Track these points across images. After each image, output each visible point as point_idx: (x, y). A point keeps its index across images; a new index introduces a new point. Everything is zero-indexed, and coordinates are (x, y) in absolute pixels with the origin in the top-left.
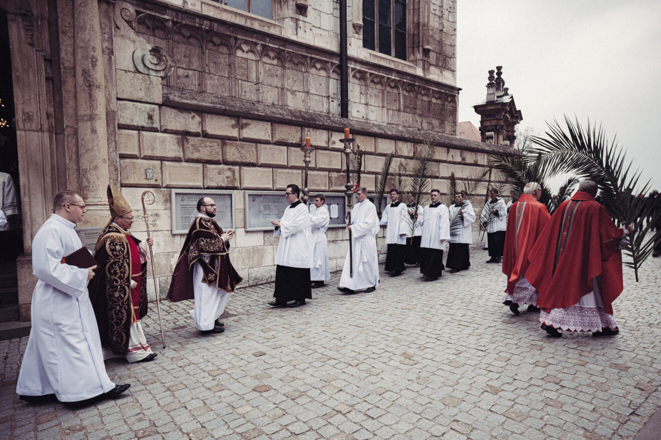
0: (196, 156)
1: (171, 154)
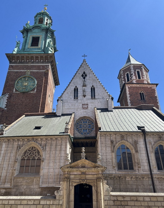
0: (116, 204)
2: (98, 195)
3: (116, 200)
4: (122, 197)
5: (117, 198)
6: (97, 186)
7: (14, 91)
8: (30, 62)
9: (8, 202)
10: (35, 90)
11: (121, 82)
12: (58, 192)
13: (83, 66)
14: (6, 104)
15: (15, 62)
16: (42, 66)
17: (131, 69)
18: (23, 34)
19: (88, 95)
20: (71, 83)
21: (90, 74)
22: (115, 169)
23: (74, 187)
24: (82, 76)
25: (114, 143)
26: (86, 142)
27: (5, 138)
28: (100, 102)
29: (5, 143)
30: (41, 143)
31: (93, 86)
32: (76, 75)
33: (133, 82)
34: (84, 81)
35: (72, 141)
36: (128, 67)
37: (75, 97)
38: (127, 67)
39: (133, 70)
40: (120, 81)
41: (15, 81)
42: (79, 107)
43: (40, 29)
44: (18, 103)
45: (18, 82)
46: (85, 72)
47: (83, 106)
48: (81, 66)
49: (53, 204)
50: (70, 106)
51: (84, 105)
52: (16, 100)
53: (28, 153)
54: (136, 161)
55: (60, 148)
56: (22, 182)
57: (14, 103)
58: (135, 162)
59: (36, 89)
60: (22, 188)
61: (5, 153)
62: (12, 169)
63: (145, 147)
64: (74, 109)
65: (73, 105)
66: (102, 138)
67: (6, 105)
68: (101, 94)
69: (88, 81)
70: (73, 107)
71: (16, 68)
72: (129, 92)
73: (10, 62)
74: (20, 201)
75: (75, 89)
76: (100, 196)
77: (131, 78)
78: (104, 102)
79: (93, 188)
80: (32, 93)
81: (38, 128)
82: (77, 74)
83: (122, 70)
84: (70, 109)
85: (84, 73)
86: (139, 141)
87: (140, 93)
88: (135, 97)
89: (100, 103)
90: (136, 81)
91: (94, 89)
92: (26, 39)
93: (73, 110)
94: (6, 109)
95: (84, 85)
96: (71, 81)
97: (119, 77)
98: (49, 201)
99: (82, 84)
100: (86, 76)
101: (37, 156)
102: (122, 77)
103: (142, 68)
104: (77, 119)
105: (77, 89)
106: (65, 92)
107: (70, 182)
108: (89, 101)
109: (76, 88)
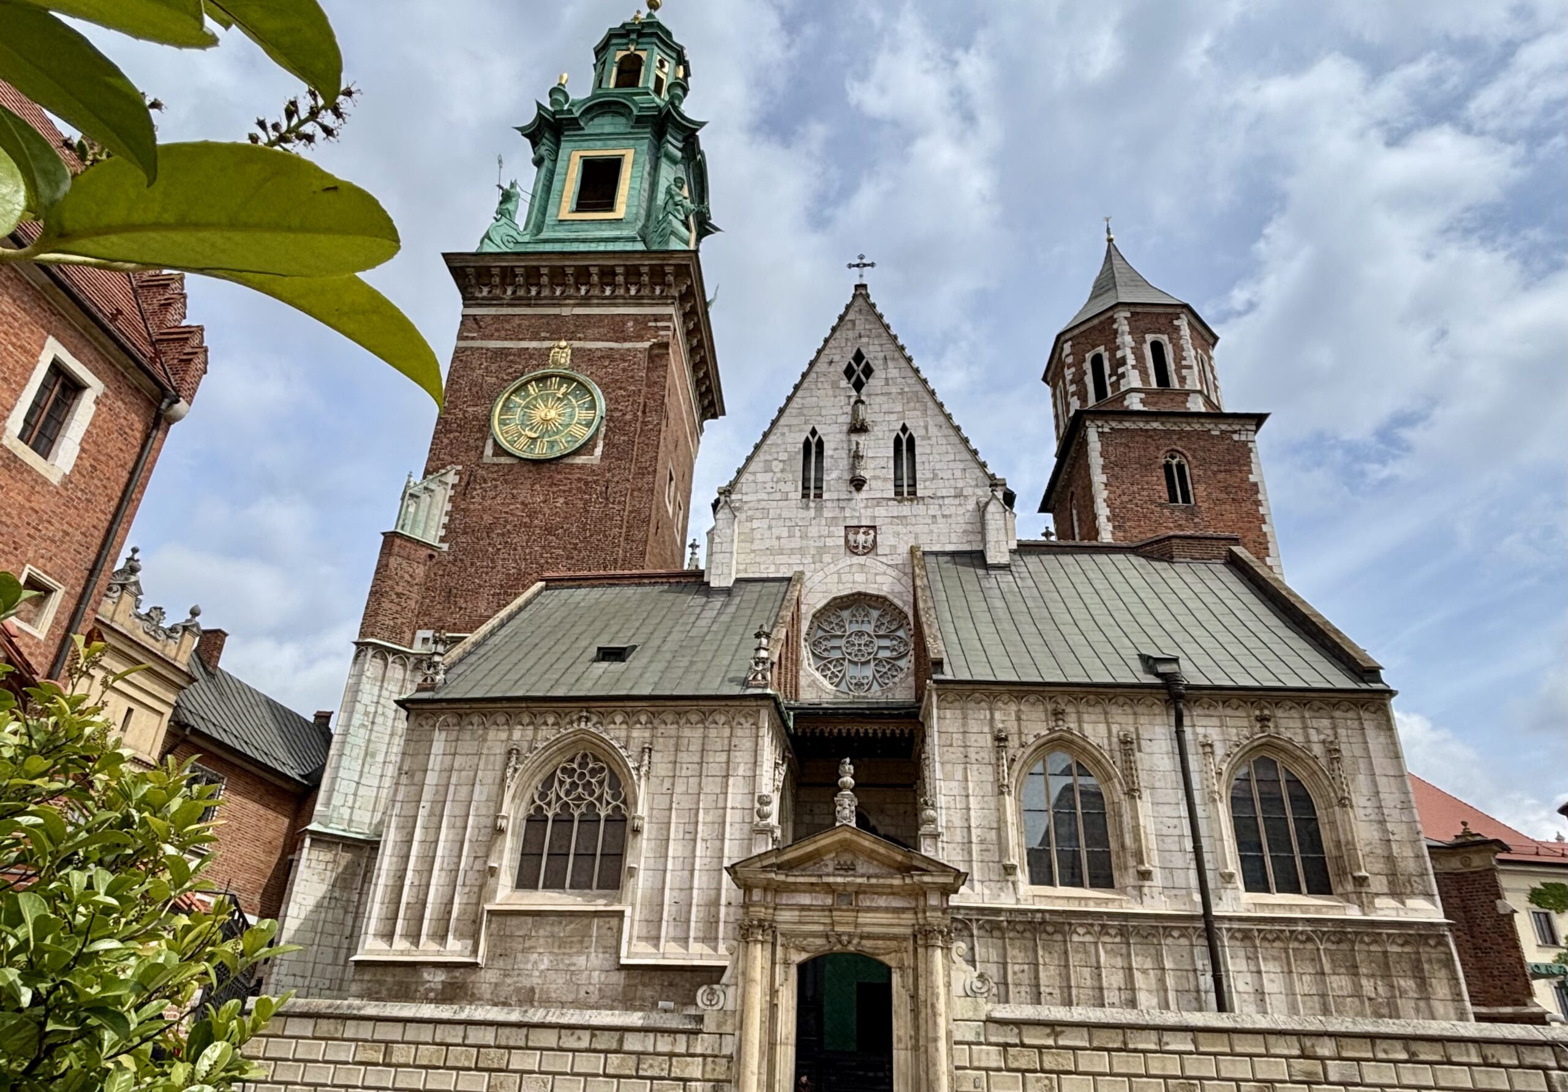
0: (1015, 1065)
1: (994, 1065)
2: (923, 1015)
3: (1015, 1045)
4: (1048, 1030)
5: (1020, 1034)
6: (915, 969)
7: (489, 450)
8: (569, 297)
9: (461, 1034)
10: (598, 451)
11: (1060, 399)
12: (713, 992)
13: (853, 322)
14: (446, 520)
15: (492, 299)
16: (634, 317)
17: (1116, 332)
18: (535, 144)
19: (875, 478)
20: (787, 412)
21: (890, 364)
22: (1014, 883)
23: (793, 971)
24: (849, 372)
25: (1013, 742)
26: (862, 731)
27: (444, 705)
28: (944, 516)
29: (444, 734)
30: (628, 737)
31: (904, 429)
32: (816, 369)
33: (1126, 403)
34: (859, 401)
35: (787, 728)
36: (1102, 318)
37: (806, 488)
38: (1096, 321)
39: (1128, 339)
40: (1054, 395)
41: (493, 400)
42: (830, 542)
43: (622, 115)
44: (510, 518)
45: (506, 408)
46: (864, 351)
47: (851, 537)
48: (841, 318)
49: (691, 1051)
50: (779, 538)
51: (857, 533)
52: (499, 500)
53: (561, 783)
54: (1128, 840)
55: (728, 762)
56: (530, 937)
57: (488, 519)
58: (1123, 846)
59: (601, 444)
60: (529, 966)
61: (444, 782)
62: (478, 865)
63: (1179, 769)
64: (802, 551)
65: (798, 534)
66: (948, 714)
67: (445, 526)
68: (947, 475)
69: (879, 400)
70: (796, 543)
71: (497, 330)
72: (1101, 461)
73: (468, 299)
74: (524, 1031)
75: (807, 444)
76: (930, 1022)
77: (1116, 385)
78: (961, 520)
79: (896, 979)
80: (582, 467)
81: (610, 654)
82: (821, 367)
83: (1068, 336)
84: (781, 552)
85: (859, 357)
86: (1145, 734)
87: (1168, 467)
88: (1135, 488)
89: (940, 520)
90: (1142, 401)
91: (911, 441)
92: (551, 173)
93: (796, 559)
94: (445, 547)
95: (858, 428)
96: (789, 399)
97: (1053, 374)
98: (668, 1039)
99: (847, 419)
100: (868, 371)
101: (608, 803)
102: (1069, 373)
103: (1177, 329)
104: (819, 606)
105: (820, 444)
106: (756, 459)
107: (774, 945)
108: (881, 511)
109: (814, 441)
